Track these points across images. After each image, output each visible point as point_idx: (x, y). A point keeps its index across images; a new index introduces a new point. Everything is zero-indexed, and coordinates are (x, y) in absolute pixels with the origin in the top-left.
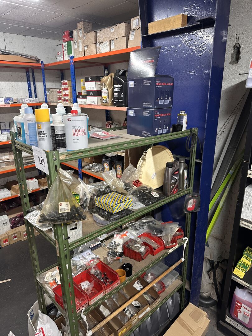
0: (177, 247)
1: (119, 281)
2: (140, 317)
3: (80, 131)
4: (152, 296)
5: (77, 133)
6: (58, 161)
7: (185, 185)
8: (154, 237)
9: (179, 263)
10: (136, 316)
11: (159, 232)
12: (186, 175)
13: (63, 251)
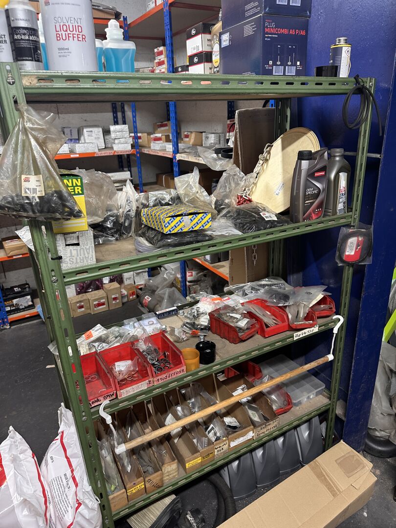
0: (316, 329)
1: (184, 368)
2: (233, 444)
3: (71, 30)
4: (266, 416)
5: (64, 33)
6: (19, 87)
7: (340, 206)
8: (272, 308)
9: (321, 361)
10: (225, 440)
11: (282, 298)
12: (343, 183)
13: (50, 283)
